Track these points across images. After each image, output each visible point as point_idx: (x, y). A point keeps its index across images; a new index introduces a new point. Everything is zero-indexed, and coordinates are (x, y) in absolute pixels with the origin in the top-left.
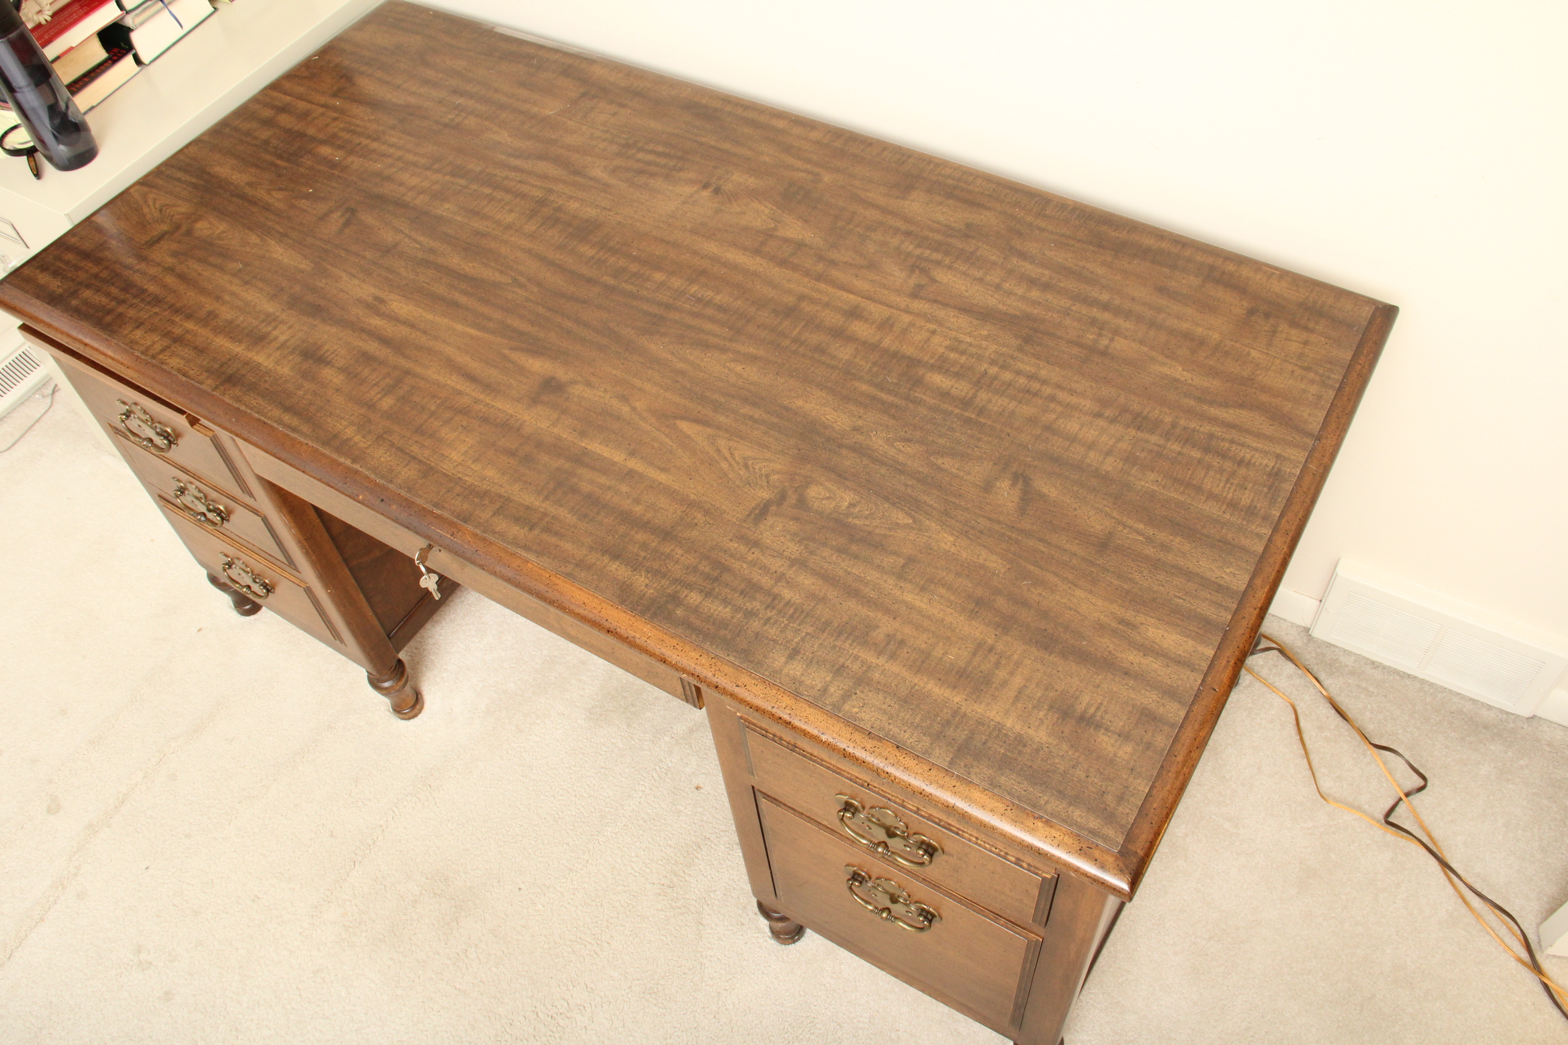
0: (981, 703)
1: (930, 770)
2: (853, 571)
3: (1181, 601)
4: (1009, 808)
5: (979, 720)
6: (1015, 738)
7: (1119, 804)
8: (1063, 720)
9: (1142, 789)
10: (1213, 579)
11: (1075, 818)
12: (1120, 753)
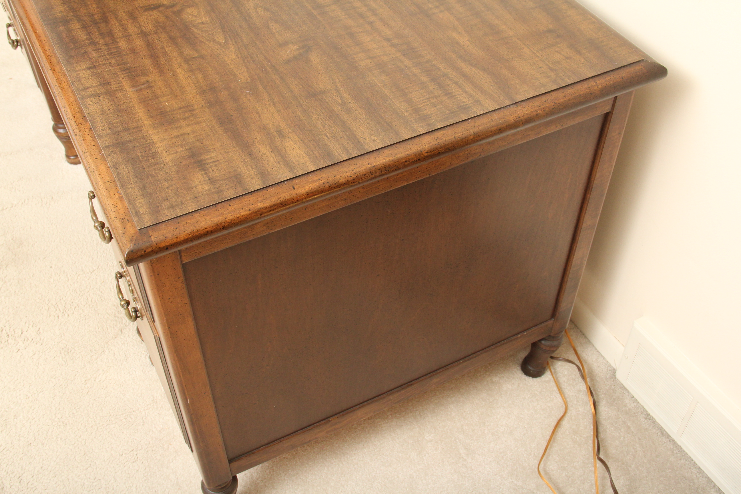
0: (156, 130)
3: (326, 138)
4: (111, 181)
5: (145, 136)
6: (153, 153)
7: (168, 209)
8: (188, 158)
9: (190, 209)
10: (359, 138)
11: (136, 202)
12: (200, 187)
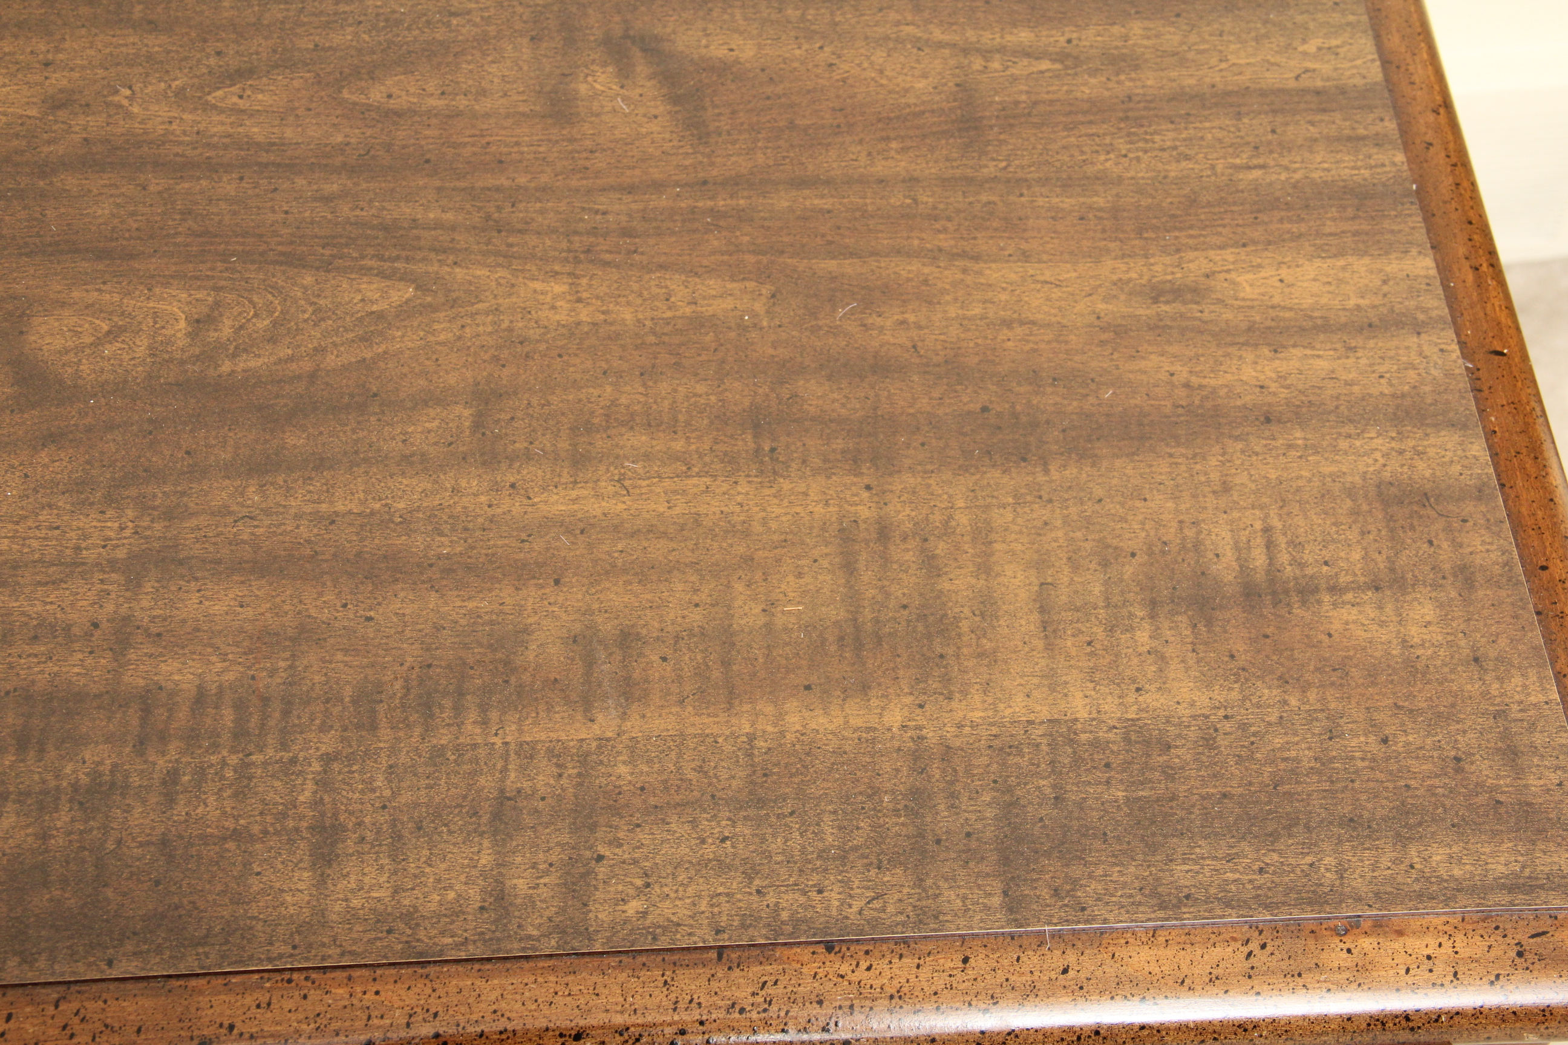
0: (965, 693)
1: (966, 960)
2: (340, 507)
3: (1257, 174)
4: (1254, 946)
5: (997, 743)
6: (1127, 739)
7: (1519, 772)
8: (1209, 623)
9: (1542, 698)
10: (1292, 84)
11: (1442, 872)
12: (1414, 632)
